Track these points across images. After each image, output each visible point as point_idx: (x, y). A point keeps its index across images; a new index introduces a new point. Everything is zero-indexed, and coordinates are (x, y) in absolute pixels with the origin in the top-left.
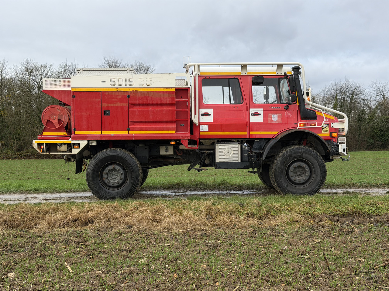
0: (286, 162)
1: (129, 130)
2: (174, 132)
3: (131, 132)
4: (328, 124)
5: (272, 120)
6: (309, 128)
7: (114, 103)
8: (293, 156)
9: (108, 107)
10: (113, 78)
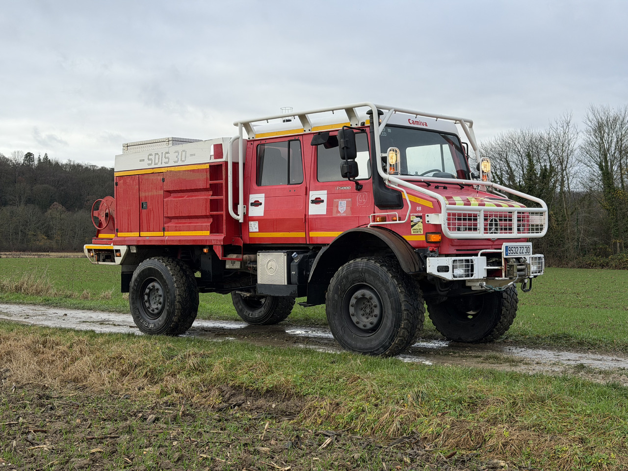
0: (341, 288)
1: (164, 230)
2: (208, 233)
3: (167, 233)
4: (420, 217)
5: (338, 212)
6: (390, 224)
7: (151, 190)
8: (350, 277)
9: (145, 197)
10: (151, 155)
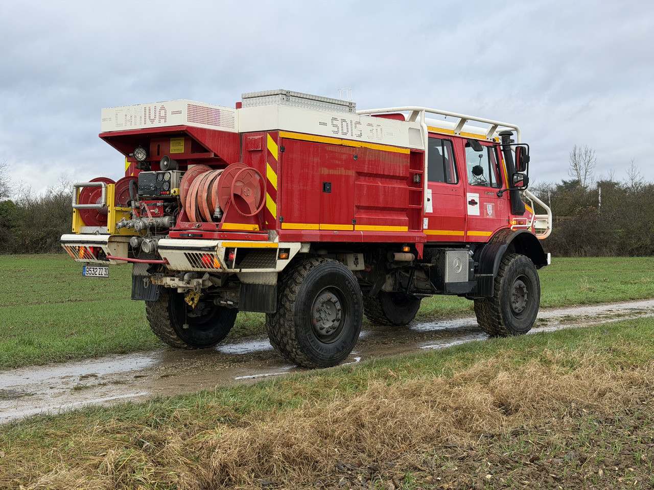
1: (355, 223)
2: (407, 229)
3: (357, 227)
5: (487, 214)
7: (337, 168)
9: (329, 175)
10: (335, 119)
